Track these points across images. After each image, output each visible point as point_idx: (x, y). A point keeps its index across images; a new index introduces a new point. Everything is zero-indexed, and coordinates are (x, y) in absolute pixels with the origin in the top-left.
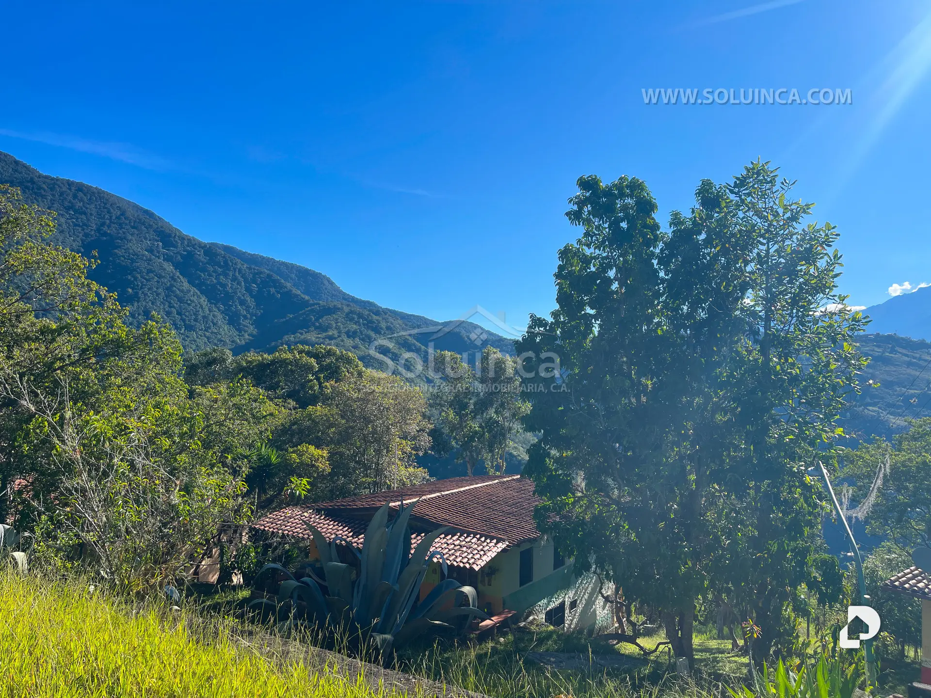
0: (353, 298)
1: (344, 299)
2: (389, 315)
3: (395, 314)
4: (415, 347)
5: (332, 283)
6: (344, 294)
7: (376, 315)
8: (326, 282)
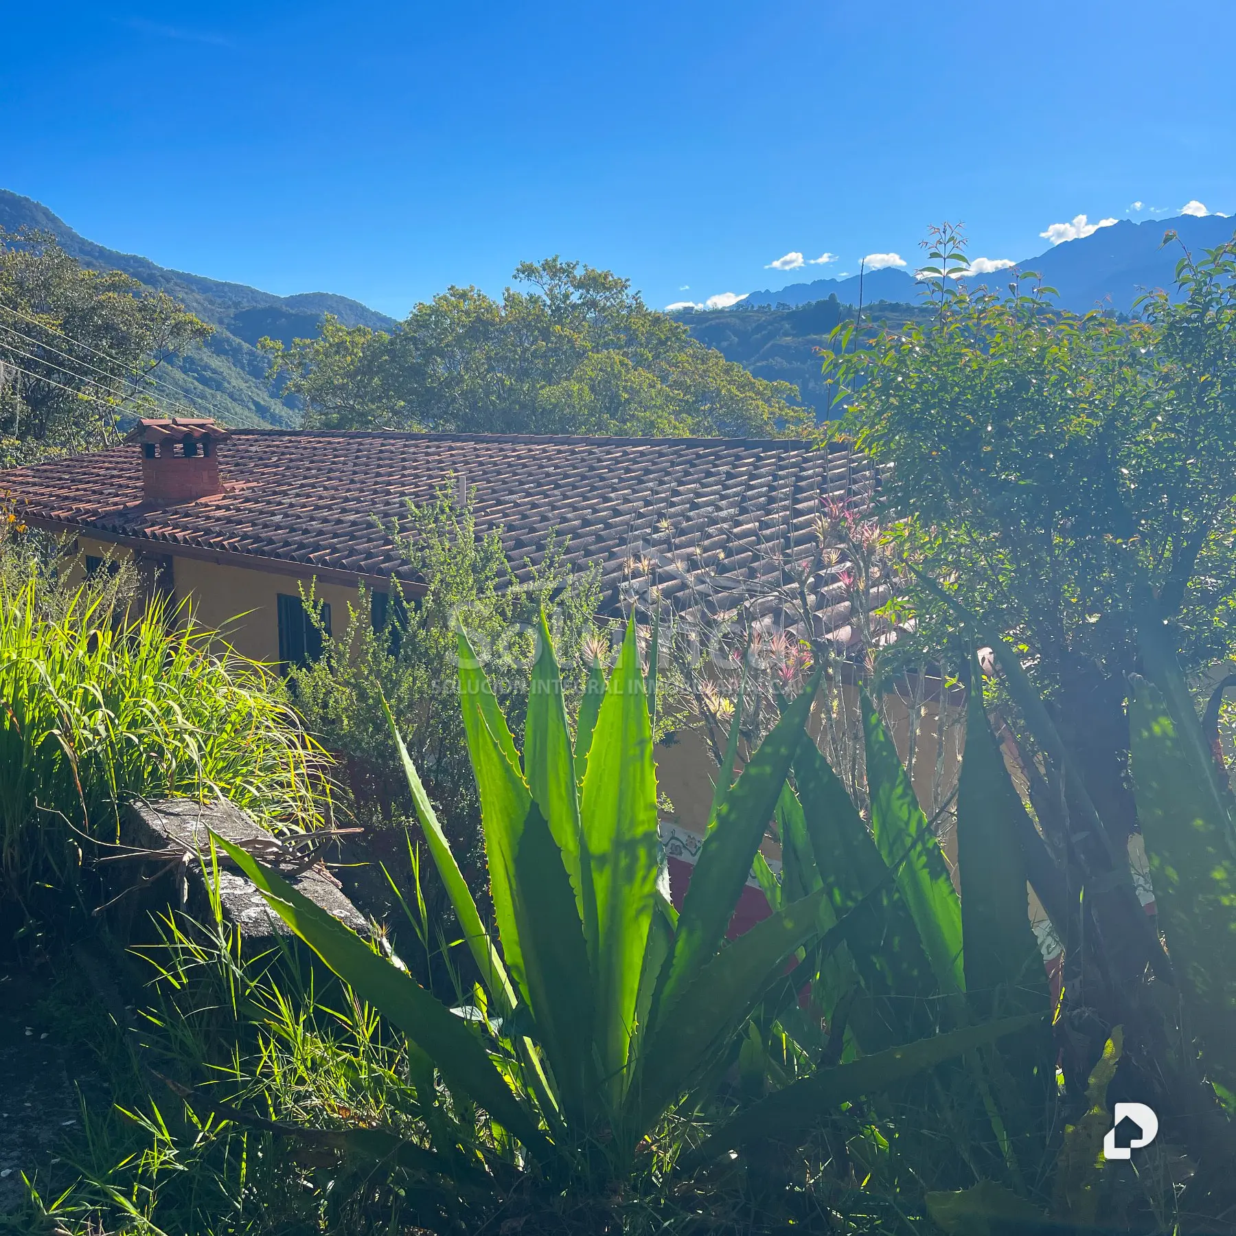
0: (102, 251)
1: (82, 251)
2: (176, 284)
3: (188, 281)
4: (230, 345)
5: (54, 220)
6: (83, 242)
7: (146, 282)
8: (40, 217)
